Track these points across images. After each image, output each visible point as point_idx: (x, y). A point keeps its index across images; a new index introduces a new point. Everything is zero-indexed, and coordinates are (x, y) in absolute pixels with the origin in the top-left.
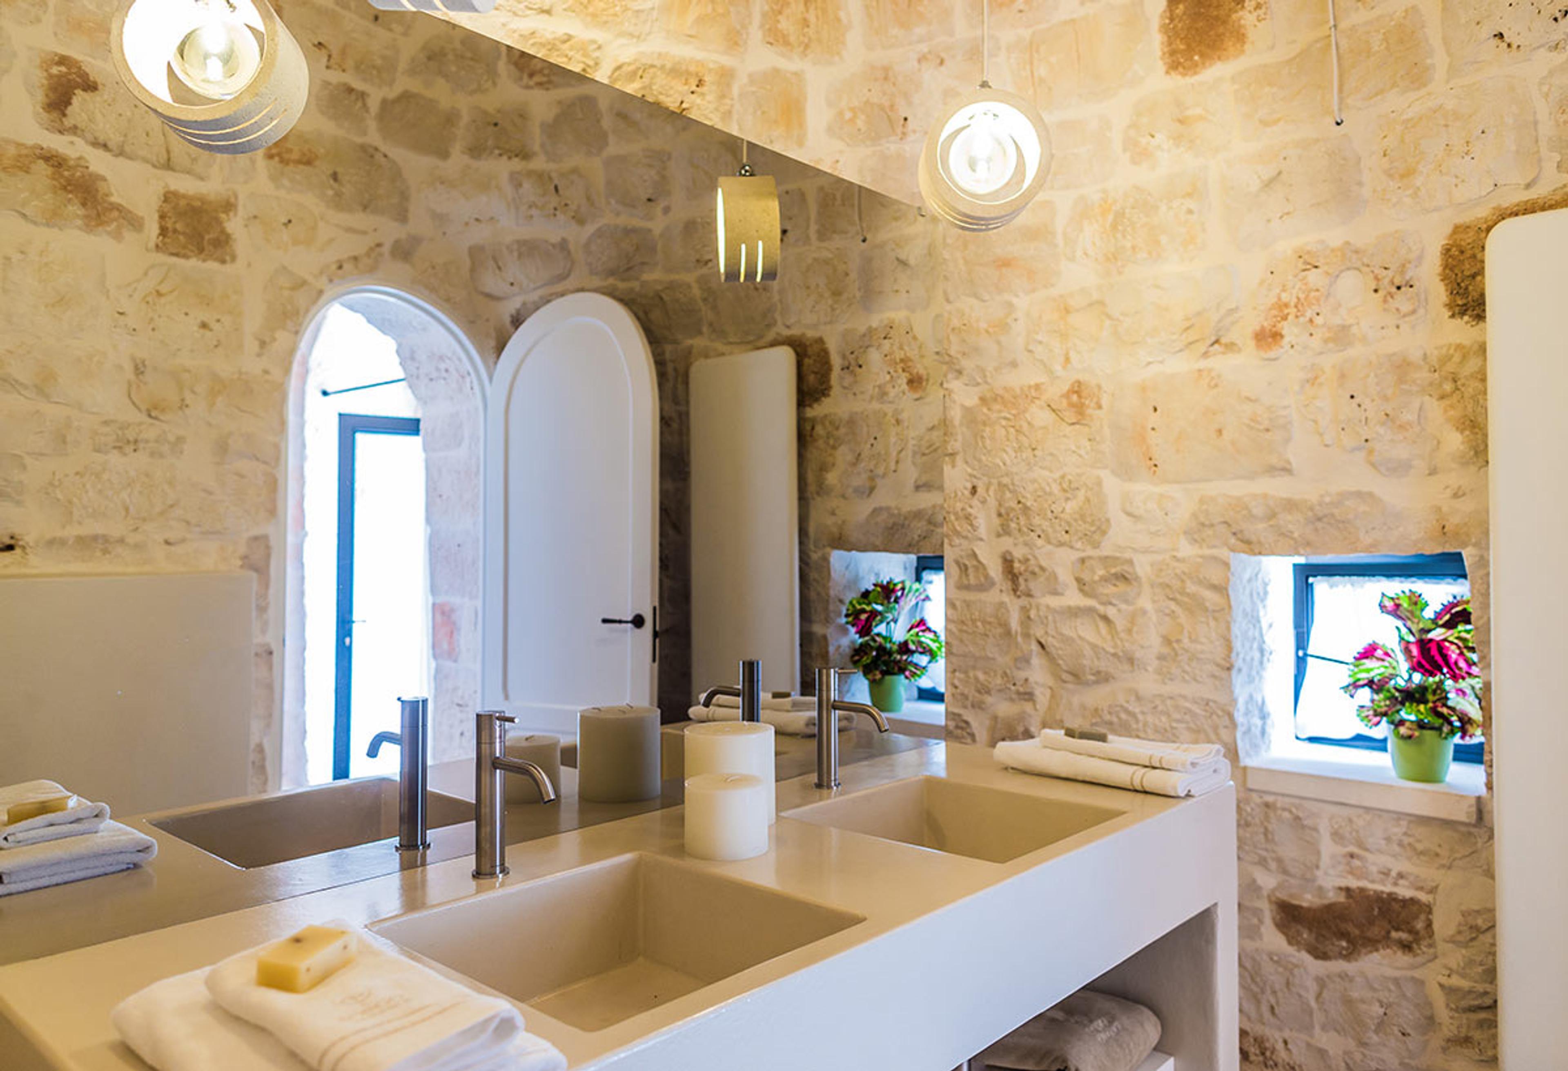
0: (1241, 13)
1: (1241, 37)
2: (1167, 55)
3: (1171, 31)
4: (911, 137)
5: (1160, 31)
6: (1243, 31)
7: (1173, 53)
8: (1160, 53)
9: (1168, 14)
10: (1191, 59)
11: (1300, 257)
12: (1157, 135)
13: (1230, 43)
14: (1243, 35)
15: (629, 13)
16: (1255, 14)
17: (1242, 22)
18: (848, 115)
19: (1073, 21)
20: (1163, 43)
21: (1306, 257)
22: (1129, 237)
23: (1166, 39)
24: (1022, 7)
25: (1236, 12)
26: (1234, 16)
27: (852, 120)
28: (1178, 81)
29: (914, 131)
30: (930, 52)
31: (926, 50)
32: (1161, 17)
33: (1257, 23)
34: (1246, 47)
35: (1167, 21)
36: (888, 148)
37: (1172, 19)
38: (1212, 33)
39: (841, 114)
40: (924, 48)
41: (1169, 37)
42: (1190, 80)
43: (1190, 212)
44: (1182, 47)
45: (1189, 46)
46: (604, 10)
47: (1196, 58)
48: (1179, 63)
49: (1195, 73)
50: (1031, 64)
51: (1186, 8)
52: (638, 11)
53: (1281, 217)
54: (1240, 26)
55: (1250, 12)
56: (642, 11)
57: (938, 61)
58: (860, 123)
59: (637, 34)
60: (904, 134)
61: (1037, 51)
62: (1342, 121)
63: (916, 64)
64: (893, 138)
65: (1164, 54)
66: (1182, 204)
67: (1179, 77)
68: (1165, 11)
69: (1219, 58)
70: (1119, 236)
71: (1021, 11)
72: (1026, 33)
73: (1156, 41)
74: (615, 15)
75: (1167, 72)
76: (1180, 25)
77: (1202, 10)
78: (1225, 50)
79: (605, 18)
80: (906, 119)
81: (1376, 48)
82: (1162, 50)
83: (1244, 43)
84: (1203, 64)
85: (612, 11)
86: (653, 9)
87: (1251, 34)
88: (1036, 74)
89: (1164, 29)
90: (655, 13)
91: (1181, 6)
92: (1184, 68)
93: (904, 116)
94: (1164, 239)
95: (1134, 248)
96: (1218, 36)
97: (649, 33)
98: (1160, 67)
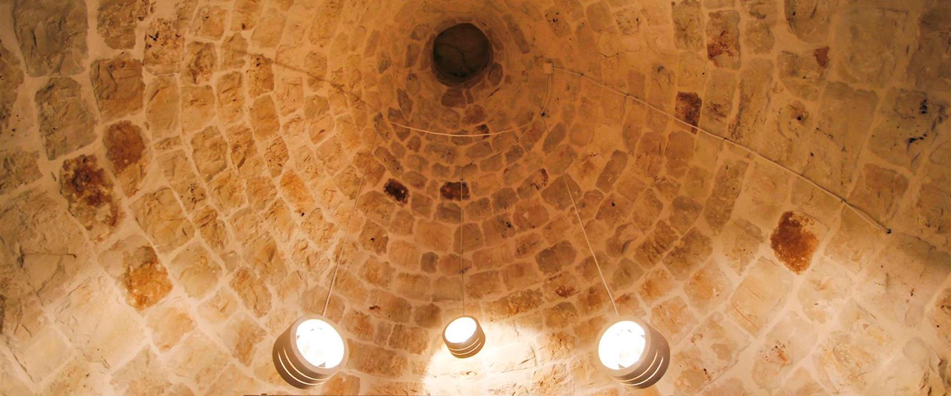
0: (803, 229)
1: (812, 237)
2: (791, 267)
3: (785, 258)
4: (714, 377)
5: (780, 261)
6: (810, 234)
7: (793, 265)
8: (788, 269)
9: (778, 253)
10: (801, 261)
11: (943, 307)
12: (818, 302)
13: (810, 242)
14: (812, 235)
15: (562, 387)
16: (808, 224)
17: (807, 231)
18: (679, 383)
19: (741, 284)
20: (785, 265)
21: (946, 304)
22: (850, 361)
23: (785, 262)
24: (717, 293)
25: (800, 230)
26: (802, 232)
27: (682, 383)
28: (806, 274)
29: (713, 373)
30: (694, 335)
31: (692, 336)
32: (776, 256)
33: (813, 226)
34: (817, 238)
35: (779, 255)
36: (707, 388)
37: (780, 253)
38: (800, 245)
39: (676, 384)
40: (691, 335)
41: (785, 260)
42: (809, 270)
43: (866, 326)
44: (794, 260)
45: (796, 257)
46: (553, 390)
47: (803, 259)
48: (799, 266)
49: (809, 265)
50: (739, 312)
51: (782, 245)
52: (565, 384)
53: (912, 295)
54: (807, 233)
55: (806, 225)
56: (567, 383)
57: (700, 336)
58: (686, 383)
59: (569, 393)
60: (709, 377)
61: (738, 306)
62: (890, 230)
63: (692, 344)
64: (706, 382)
65: (789, 268)
66: (858, 325)
67: (804, 272)
68: (775, 253)
69: (811, 251)
70: (845, 363)
71: (718, 295)
72: (728, 302)
73: (782, 266)
74: (557, 390)
75: (798, 274)
76: (785, 252)
77: (788, 241)
78: (811, 246)
79: (554, 393)
80: (705, 370)
81: (869, 192)
82: (788, 267)
83: (815, 238)
84: (808, 259)
85: (555, 390)
86: (571, 380)
87: (815, 232)
88: (744, 315)
89: (781, 259)
90: (573, 382)
91: (779, 246)
92: (802, 266)
93: (703, 369)
94: (867, 349)
95: (857, 364)
96: (803, 244)
97: (574, 391)
98: (794, 274)
